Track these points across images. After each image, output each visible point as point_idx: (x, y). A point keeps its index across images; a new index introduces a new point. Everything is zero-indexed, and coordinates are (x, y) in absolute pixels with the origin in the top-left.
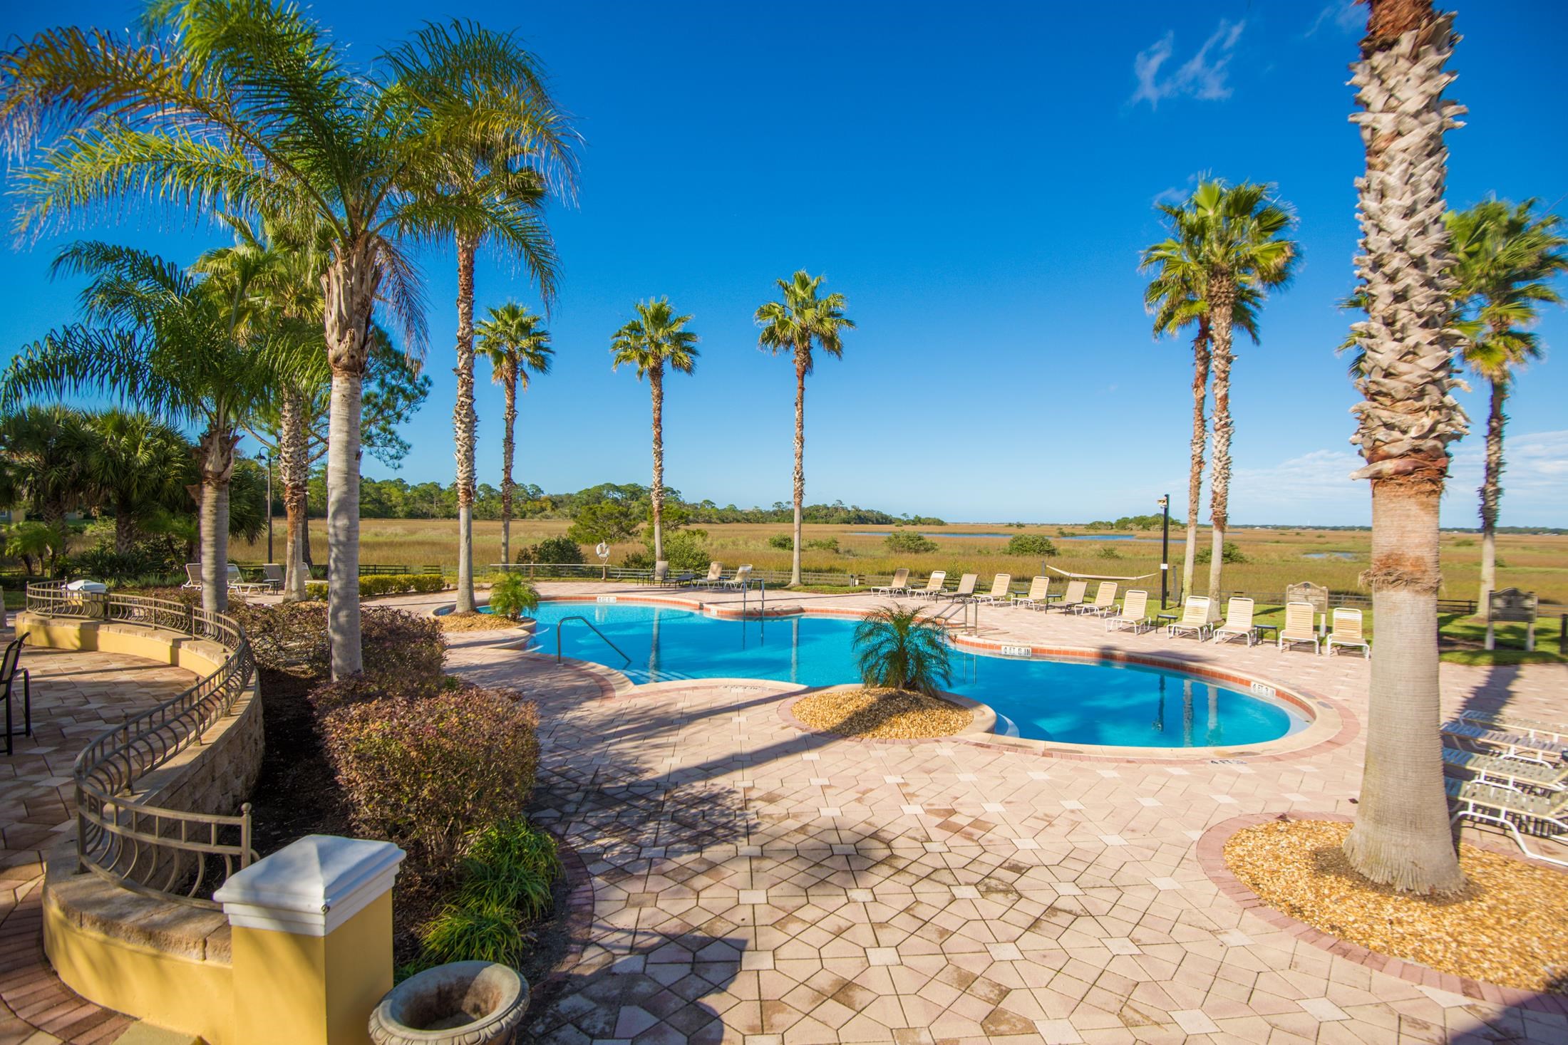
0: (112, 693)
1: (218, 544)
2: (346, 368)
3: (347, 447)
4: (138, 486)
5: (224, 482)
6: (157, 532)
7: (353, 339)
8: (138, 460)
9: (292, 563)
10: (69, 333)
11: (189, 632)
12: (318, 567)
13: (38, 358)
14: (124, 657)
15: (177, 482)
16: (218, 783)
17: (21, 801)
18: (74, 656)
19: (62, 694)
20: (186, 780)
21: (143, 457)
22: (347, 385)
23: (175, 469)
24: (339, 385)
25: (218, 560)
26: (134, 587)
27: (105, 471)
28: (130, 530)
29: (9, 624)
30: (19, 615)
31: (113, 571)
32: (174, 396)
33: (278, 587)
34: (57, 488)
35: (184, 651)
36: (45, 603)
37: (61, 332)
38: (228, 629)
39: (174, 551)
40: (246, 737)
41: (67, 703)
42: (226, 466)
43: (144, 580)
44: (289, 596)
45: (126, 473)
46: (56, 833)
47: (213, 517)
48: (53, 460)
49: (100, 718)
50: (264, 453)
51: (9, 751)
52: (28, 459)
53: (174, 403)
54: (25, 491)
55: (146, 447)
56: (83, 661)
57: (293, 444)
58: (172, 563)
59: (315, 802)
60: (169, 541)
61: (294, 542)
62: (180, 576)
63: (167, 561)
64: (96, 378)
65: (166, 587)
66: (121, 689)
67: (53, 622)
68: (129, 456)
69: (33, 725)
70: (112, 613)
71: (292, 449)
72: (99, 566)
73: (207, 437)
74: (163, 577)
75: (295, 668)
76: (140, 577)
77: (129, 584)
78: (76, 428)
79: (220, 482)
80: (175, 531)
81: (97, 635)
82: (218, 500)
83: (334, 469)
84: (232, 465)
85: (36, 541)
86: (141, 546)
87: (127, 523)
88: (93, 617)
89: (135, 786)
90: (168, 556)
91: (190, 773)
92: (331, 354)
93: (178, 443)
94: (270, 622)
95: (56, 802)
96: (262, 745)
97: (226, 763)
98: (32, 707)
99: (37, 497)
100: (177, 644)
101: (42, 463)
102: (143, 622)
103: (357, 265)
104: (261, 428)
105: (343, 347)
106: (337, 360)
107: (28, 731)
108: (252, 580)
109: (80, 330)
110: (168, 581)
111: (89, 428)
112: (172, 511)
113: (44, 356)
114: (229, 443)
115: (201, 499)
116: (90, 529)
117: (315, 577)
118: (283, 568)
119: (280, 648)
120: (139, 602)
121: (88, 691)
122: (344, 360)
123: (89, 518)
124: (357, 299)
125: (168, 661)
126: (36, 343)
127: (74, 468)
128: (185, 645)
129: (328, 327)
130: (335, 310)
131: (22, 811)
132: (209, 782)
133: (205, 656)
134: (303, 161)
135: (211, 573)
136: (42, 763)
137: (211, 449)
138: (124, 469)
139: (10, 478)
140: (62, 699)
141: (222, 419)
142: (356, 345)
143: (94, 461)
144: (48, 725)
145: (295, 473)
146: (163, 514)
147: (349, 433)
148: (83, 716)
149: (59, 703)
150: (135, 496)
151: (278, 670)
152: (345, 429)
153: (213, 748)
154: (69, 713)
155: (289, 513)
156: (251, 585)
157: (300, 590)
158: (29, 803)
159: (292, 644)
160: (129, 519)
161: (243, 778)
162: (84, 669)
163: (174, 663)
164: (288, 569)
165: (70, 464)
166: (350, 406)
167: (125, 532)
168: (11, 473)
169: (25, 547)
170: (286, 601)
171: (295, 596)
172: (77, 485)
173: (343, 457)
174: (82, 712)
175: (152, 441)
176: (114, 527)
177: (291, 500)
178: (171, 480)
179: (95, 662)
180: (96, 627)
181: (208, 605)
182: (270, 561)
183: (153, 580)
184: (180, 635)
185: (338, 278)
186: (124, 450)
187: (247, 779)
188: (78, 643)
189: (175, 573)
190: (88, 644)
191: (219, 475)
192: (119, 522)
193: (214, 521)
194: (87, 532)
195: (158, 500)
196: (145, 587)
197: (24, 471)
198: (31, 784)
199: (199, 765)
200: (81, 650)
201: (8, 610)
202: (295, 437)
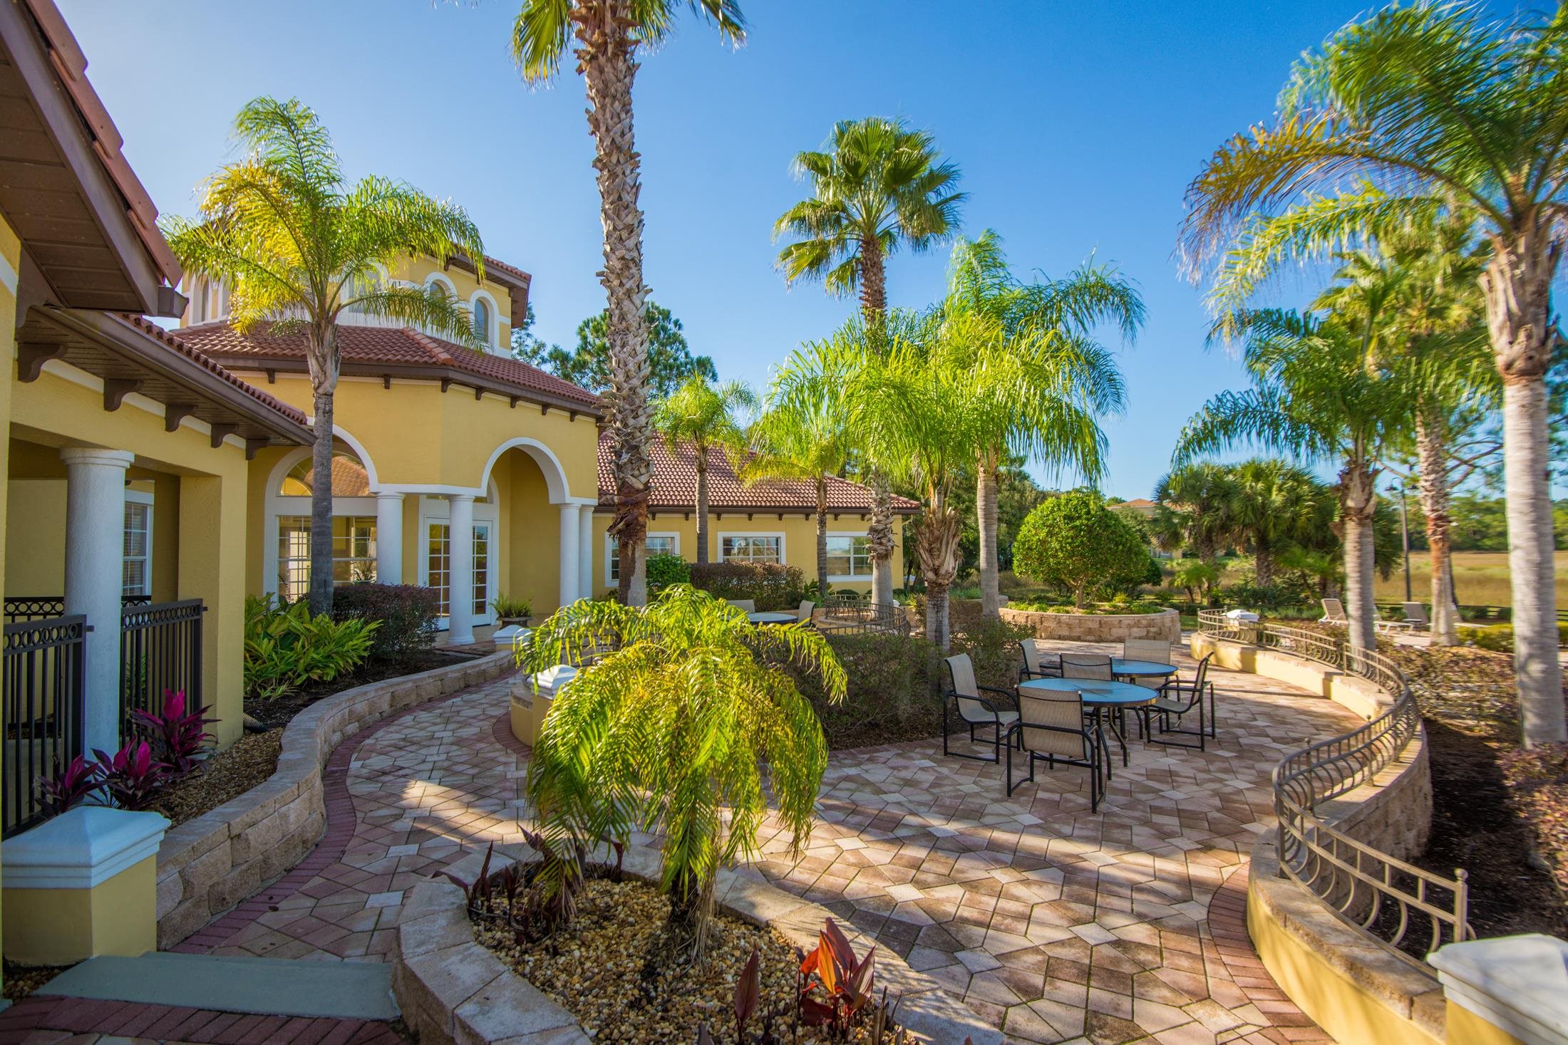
0: (1276, 715)
1: (1364, 580)
2: (1522, 373)
3: (1531, 466)
4: (1275, 526)
5: (1367, 517)
6: (1294, 567)
7: (1529, 337)
8: (1274, 502)
9: (1439, 602)
10: (1220, 400)
11: (1340, 667)
12: (1467, 608)
13: (1200, 425)
14: (1280, 683)
15: (1309, 520)
16: (1391, 830)
17: (1216, 793)
18: (1238, 676)
19: (1235, 708)
20: (1362, 817)
21: (1277, 498)
22: (1526, 392)
23: (1305, 509)
24: (1514, 394)
25: (1364, 595)
26: (1275, 618)
27: (1246, 515)
28: (1268, 566)
29: (1184, 641)
30: (1194, 635)
31: (1256, 602)
32: (1312, 439)
33: (1422, 627)
34: (1210, 530)
35: (1336, 683)
36: (1212, 627)
37: (1213, 400)
38: (1383, 669)
39: (1308, 586)
40: (1417, 789)
41: (1239, 716)
42: (1368, 501)
43: (1283, 612)
44: (1435, 639)
45: (1263, 514)
46: (1246, 831)
47: (1357, 553)
48: (1205, 507)
49: (1268, 736)
50: (1397, 484)
51: (1202, 748)
52: (1188, 508)
53: (1312, 446)
54: (1186, 535)
55: (1280, 490)
56: (1245, 681)
57: (1433, 471)
58: (1307, 598)
59: (1505, 888)
60: (1304, 576)
61: (1440, 579)
62: (1315, 612)
63: (1303, 595)
64: (1245, 434)
65: (1303, 620)
66: (1281, 712)
67: (1219, 644)
68: (1265, 498)
69: (1217, 730)
70: (1264, 641)
71: (1432, 477)
72: (1246, 598)
73: (1345, 475)
74: (1300, 611)
75: (1456, 722)
76: (1280, 609)
77: (1270, 615)
78: (1221, 478)
79: (1363, 518)
80: (1309, 566)
81: (1254, 660)
82: (1361, 536)
83: (1515, 494)
84: (1373, 502)
85: (1195, 574)
86: (1278, 581)
87: (1266, 559)
88: (1251, 643)
89: (1316, 809)
90: (1303, 591)
91: (1366, 812)
92: (1500, 361)
93: (1309, 483)
94: (1427, 667)
95: (1243, 803)
96: (1430, 802)
97: (1398, 811)
98: (1216, 715)
99: (1195, 539)
100: (1328, 677)
101: (1197, 509)
102: (1292, 652)
103: (1527, 248)
104: (1391, 459)
105: (1518, 348)
106: (1509, 366)
107: (1213, 735)
108: (1389, 619)
109: (1228, 397)
110: (1305, 615)
111: (1231, 477)
112: (1305, 547)
113: (1205, 423)
114: (1368, 479)
115: (1344, 535)
116: (1232, 564)
117: (1464, 619)
118: (1427, 608)
119: (1439, 697)
120: (1286, 633)
121: (1255, 709)
122: (1519, 364)
123: (1231, 554)
124: (1531, 288)
125: (1320, 693)
126: (1197, 414)
127: (1221, 513)
128: (1336, 681)
129: (1493, 330)
130: (1501, 310)
131: (1217, 802)
132: (1382, 827)
133: (1359, 693)
134: (1448, 159)
135: (1358, 609)
136: (1226, 765)
137: (1352, 485)
138: (1261, 511)
139: (1175, 525)
140: (1235, 712)
141: (1360, 454)
142: (1534, 343)
143: (1236, 506)
144: (1228, 733)
145: (1437, 502)
146: (1297, 550)
147: (1533, 449)
148: (1253, 731)
149: (1232, 715)
150: (1272, 535)
151: (1436, 721)
152: (1528, 445)
153: (1386, 792)
154: (1241, 726)
155: (1433, 547)
156: (1389, 624)
157: (1450, 633)
158: (1224, 798)
159: (1452, 694)
160: (1267, 556)
161: (1414, 832)
162: (1248, 688)
163: (1326, 696)
164: (1434, 610)
165: (1218, 509)
166: (1531, 416)
167: (1264, 568)
168: (1176, 521)
169: (1189, 581)
170: (1434, 644)
171: (1443, 640)
172: (1224, 528)
173: (1527, 478)
174: (1252, 727)
175: (1284, 484)
176: (1254, 562)
177: (1434, 533)
178: (1303, 518)
179: (1256, 683)
180: (1254, 652)
181: (1355, 642)
182: (1409, 599)
183: (1291, 612)
184: (1332, 669)
185: (1502, 272)
186: (1261, 495)
187: (1419, 836)
188: (1239, 665)
189: (1310, 607)
190: (1248, 667)
191: (1361, 510)
192: (1259, 559)
193: (1359, 557)
194: (1229, 568)
195: (1291, 538)
196: (1286, 619)
197: (1185, 518)
198: (1221, 781)
199: (1374, 806)
200: (1241, 671)
201: (1183, 630)
202: (1435, 463)
